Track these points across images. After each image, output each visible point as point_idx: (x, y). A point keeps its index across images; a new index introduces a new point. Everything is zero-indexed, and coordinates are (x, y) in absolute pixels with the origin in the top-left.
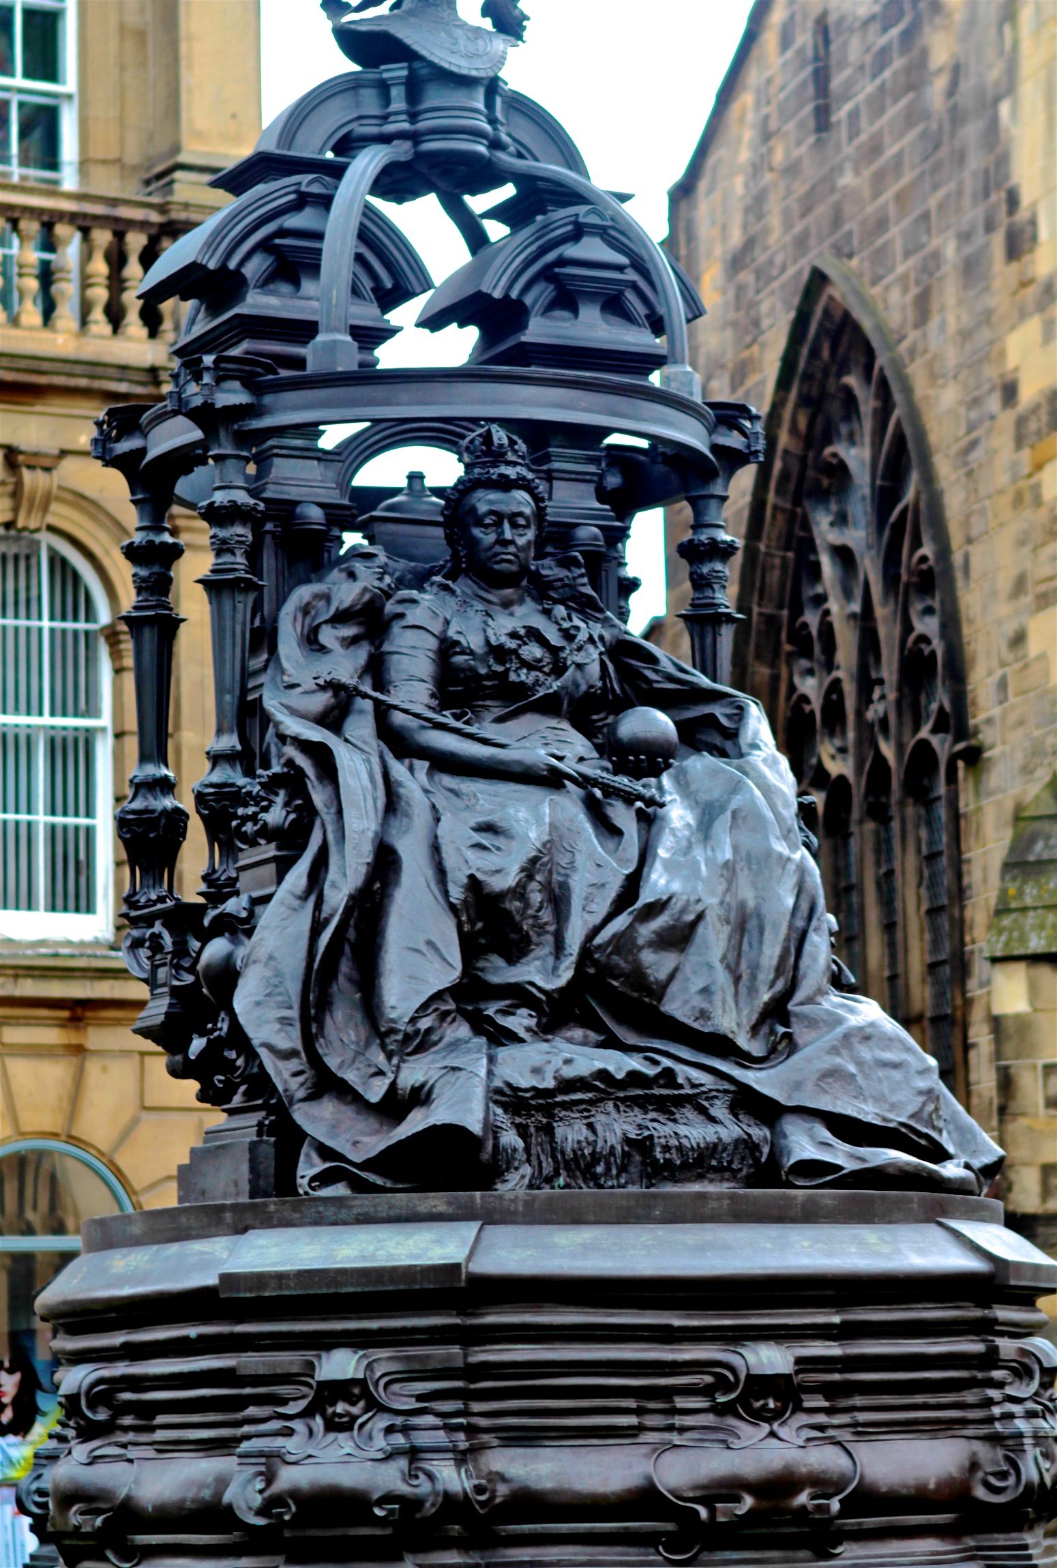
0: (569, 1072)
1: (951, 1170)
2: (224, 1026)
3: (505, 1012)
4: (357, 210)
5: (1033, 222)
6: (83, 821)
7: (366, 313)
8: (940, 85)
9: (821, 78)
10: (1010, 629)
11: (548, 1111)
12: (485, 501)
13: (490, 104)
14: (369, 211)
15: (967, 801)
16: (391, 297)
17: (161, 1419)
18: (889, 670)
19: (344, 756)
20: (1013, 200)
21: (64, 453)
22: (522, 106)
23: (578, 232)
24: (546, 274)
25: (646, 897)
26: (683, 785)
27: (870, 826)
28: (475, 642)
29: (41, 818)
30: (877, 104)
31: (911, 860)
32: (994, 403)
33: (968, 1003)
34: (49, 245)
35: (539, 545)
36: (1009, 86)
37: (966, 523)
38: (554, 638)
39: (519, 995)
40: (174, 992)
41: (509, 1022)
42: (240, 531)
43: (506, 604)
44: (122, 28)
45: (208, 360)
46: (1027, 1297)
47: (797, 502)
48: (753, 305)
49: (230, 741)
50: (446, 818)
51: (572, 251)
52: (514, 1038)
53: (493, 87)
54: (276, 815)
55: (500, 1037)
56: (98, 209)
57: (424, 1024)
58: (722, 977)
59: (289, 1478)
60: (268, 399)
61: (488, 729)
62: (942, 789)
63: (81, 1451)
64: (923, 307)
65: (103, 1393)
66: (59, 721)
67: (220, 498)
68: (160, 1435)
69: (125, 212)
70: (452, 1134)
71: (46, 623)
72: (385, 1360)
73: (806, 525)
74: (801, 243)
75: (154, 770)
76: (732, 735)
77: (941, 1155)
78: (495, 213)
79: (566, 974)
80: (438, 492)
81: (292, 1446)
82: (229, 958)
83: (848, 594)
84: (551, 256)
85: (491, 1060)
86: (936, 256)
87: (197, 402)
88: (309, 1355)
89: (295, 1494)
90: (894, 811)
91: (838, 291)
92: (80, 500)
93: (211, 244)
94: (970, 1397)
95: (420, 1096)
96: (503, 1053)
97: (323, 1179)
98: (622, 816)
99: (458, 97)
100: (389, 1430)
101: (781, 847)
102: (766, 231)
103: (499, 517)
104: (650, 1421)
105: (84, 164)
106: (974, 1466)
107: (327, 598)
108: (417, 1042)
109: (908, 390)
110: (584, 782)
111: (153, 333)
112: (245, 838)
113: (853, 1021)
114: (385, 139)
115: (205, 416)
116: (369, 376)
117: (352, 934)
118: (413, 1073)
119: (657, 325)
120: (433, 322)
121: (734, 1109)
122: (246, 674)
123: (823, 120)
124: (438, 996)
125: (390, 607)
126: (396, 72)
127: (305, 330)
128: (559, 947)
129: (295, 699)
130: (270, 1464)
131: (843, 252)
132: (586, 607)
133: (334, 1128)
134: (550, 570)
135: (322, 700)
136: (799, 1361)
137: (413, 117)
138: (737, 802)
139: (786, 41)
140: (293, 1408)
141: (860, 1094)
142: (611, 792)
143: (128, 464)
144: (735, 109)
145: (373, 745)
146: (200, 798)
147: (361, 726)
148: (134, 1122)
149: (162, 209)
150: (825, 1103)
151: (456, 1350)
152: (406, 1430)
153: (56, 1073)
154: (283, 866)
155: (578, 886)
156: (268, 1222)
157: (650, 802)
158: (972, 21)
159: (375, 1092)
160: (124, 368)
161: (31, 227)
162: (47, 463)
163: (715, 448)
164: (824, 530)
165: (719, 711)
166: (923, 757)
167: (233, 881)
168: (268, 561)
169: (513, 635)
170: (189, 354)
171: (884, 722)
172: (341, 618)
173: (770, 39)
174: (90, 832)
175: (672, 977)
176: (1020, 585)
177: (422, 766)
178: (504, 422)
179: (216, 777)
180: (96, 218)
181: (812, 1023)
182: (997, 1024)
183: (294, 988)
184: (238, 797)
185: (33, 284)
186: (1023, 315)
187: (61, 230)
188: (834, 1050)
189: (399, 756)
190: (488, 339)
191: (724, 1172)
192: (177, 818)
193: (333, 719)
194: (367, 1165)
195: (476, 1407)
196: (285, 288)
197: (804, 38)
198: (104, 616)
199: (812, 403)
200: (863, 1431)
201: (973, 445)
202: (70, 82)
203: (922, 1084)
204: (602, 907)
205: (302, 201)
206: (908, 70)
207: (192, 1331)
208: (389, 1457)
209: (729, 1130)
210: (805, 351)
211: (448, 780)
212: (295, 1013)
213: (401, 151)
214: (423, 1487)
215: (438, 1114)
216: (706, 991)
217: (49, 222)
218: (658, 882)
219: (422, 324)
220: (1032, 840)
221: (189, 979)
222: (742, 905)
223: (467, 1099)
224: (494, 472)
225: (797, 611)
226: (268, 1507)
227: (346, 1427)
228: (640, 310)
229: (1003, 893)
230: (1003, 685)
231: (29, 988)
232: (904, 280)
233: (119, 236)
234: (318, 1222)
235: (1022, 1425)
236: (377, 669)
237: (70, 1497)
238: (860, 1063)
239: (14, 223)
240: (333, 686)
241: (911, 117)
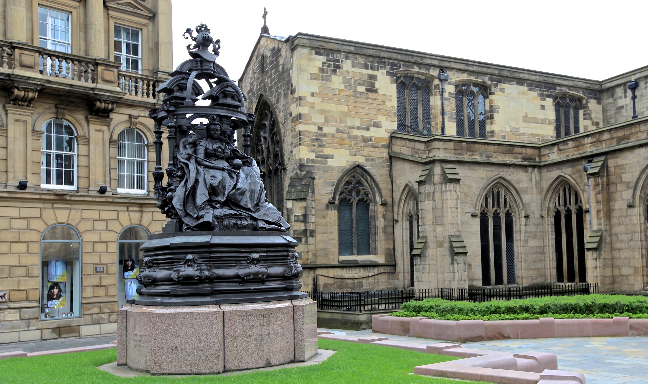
0: (225, 213)
1: (283, 228)
2: (171, 206)
3: (216, 204)
4: (192, 81)
5: (295, 89)
6: (142, 175)
7: (194, 97)
8: (281, 67)
9: (263, 64)
10: (290, 150)
11: (222, 219)
12: (213, 127)
13: (214, 65)
14: (194, 81)
15: (283, 176)
16: (198, 94)
17: (161, 265)
18: (272, 156)
19: (190, 165)
20: (292, 85)
21: (139, 116)
22: (219, 66)
23: (227, 86)
24: (222, 92)
25: (237, 187)
26: (243, 170)
27: (268, 179)
28: (211, 148)
29: (135, 174)
30: (271, 69)
31: (275, 185)
32: (288, 116)
33: (283, 206)
34: (136, 82)
35: (221, 133)
36: (292, 68)
37: (284, 134)
38: (223, 148)
39: (218, 202)
40: (162, 200)
41: (216, 206)
42: (173, 129)
43: (216, 143)
44: (149, 48)
45: (168, 103)
46: (293, 247)
47: (258, 129)
48: (251, 99)
49: (172, 162)
50: (206, 175)
51: (227, 89)
52: (217, 208)
53: (214, 63)
54: (179, 174)
55: (215, 208)
56: (145, 77)
57: (203, 206)
58: (249, 200)
59: (181, 273)
60: (178, 109)
61: (213, 162)
62: (279, 174)
63: (147, 270)
64: (278, 101)
65: (151, 261)
66: (138, 159)
67: (170, 124)
68: (160, 267)
69: (150, 78)
70: (207, 222)
71: (136, 143)
72: (197, 256)
73: (259, 133)
74: (259, 90)
75: (158, 166)
76: (251, 164)
77: (281, 226)
78: (214, 82)
79: (225, 199)
80: (205, 125)
81: (182, 269)
82: (172, 195)
83: (265, 144)
84: (223, 90)
85: (213, 211)
86: (280, 93)
87: (166, 109)
88: (185, 255)
89: (182, 276)
90: (272, 177)
91: (264, 97)
92: (142, 124)
93: (169, 84)
94: (285, 261)
95: (202, 217)
96: (215, 210)
97: (187, 229)
98: (234, 176)
99: (209, 64)
100: (197, 266)
101: (258, 181)
102: (254, 88)
103: (215, 130)
104: (237, 265)
105: (142, 70)
106: (285, 271)
107: (187, 140)
108: (202, 209)
109: (275, 113)
110: (228, 170)
111: (154, 98)
112: (174, 177)
113: (268, 206)
114: (197, 70)
115: (167, 111)
116: (194, 107)
117: (191, 192)
118: (201, 213)
119: (240, 101)
120: (204, 99)
121: (250, 219)
122: (174, 152)
123: (263, 71)
124: (205, 202)
125: (197, 142)
126: (199, 59)
127: (184, 99)
128: (224, 195)
129: (182, 156)
130: (178, 271)
131: (266, 91)
132: (228, 143)
133: (188, 221)
134: (222, 138)
135: (186, 156)
136: (260, 256)
137: (201, 67)
138: (251, 174)
139: (257, 59)
140: (182, 263)
141: (269, 217)
142: (232, 171)
143: (154, 118)
144: (249, 68)
145: (195, 164)
146: (167, 171)
147: (193, 161)
148: (151, 223)
149: (156, 78)
150: (264, 218)
151: (208, 254)
152: (200, 266)
153: (138, 215)
154: (180, 181)
155: (227, 186)
156: (178, 235)
157: (238, 173)
158: (286, 58)
159: (195, 216)
160: (149, 103)
161: (134, 79)
162: (137, 117)
163: (248, 120)
164: (262, 134)
165: (249, 160)
166: (277, 169)
167: (172, 184)
168: (178, 134)
169: (217, 147)
170: (165, 102)
171: (271, 164)
172: (189, 144)
173: (255, 58)
174: (144, 177)
175: (241, 199)
176: (292, 144)
177: (202, 167)
178: (216, 115)
179: (169, 168)
180: (145, 78)
181: (262, 207)
182: (287, 209)
183: (182, 200)
184: (173, 171)
185: (134, 89)
186: (293, 103)
187: (139, 80)
188: (265, 211)
189: (199, 165)
190: (213, 102)
191: (249, 228)
192: (163, 174)
193: (189, 159)
194: (194, 227)
195: (211, 263)
196: (181, 92)
197: (260, 58)
198: (146, 143)
199: (261, 114)
200: (269, 266)
201: (285, 122)
202: (140, 56)
203: (278, 216)
204: (231, 189)
205: (183, 79)
206: (276, 64)
207: (166, 252)
208: (197, 270)
209: (250, 222)
210: (259, 106)
211: (207, 169)
212: (182, 204)
213: (200, 72)
214: (203, 274)
215: (205, 219)
216: (246, 202)
217: (136, 79)
218: (239, 185)
219: (202, 99)
220: (293, 182)
221: (165, 199)
222: (252, 189)
223: (210, 217)
224: (214, 122)
225: (258, 146)
226: (178, 278)
227: (191, 266)
228: (237, 99)
229: (289, 190)
230: (289, 158)
231: (133, 201)
232: (275, 96)
233: (149, 82)
234: (186, 235)
235: (292, 265)
236: (195, 152)
237: (146, 277)
238: (269, 213)
239: (131, 79)
240: (189, 154)
241: (277, 71)
